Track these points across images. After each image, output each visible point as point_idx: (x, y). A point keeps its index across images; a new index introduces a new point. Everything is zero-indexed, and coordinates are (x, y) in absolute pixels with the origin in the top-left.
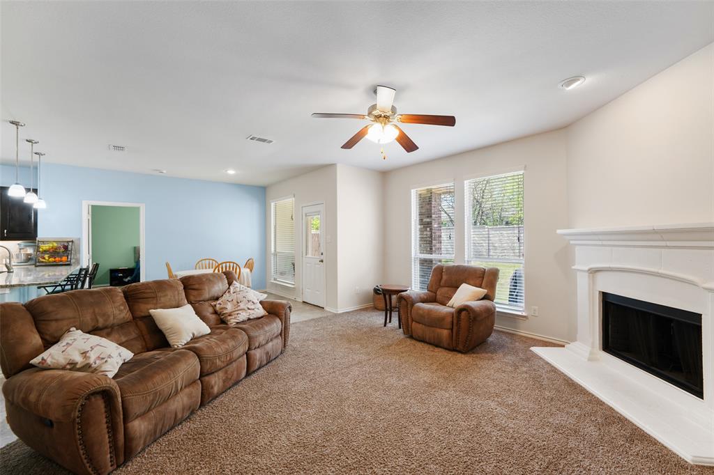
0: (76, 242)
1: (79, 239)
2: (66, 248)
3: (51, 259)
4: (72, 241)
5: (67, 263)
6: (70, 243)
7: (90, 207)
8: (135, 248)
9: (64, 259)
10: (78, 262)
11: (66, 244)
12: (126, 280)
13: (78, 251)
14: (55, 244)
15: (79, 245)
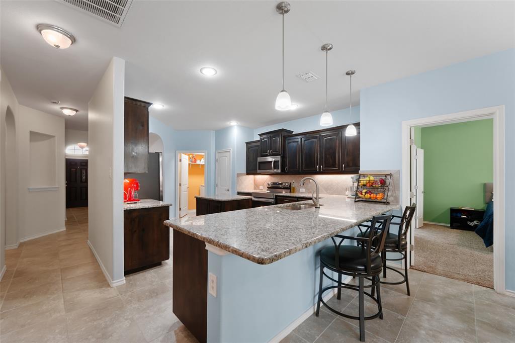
0: (395, 176)
1: (398, 172)
2: (383, 182)
3: (368, 196)
4: (391, 175)
5: (383, 200)
6: (389, 177)
7: (413, 129)
8: (485, 185)
9: (380, 196)
10: (397, 200)
11: (384, 178)
12: (472, 224)
13: (397, 187)
14: (372, 178)
15: (398, 180)
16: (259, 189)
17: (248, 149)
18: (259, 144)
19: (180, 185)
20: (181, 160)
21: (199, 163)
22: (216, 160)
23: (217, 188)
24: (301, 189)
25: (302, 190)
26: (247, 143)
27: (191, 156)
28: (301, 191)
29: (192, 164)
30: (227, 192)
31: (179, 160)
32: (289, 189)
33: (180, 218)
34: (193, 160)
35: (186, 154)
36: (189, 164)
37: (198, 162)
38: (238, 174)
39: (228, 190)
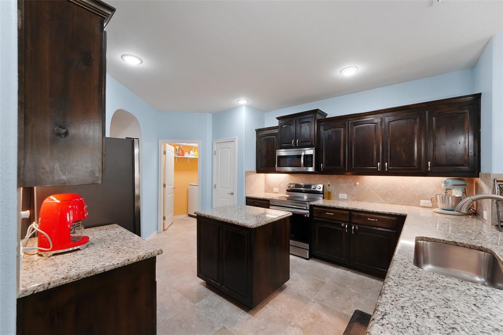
16: (272, 192)
17: (259, 138)
18: (276, 131)
19: (164, 186)
20: (165, 153)
21: (188, 157)
22: (214, 153)
23: (214, 190)
24: (340, 194)
25: (343, 196)
26: (258, 131)
27: (177, 147)
28: (340, 197)
29: (178, 158)
30: (230, 196)
31: (162, 153)
32: (322, 194)
33: (164, 230)
34: (180, 152)
35: (171, 145)
36: (175, 157)
37: (186, 155)
38: (246, 172)
39: (233, 194)
